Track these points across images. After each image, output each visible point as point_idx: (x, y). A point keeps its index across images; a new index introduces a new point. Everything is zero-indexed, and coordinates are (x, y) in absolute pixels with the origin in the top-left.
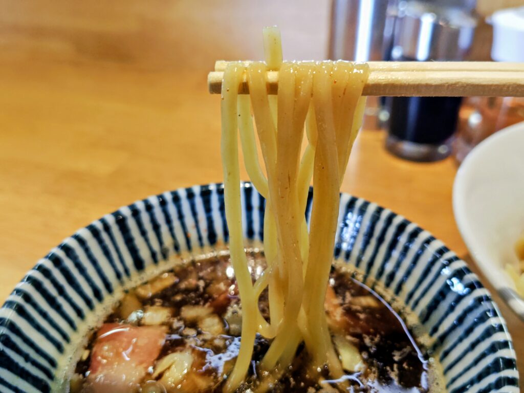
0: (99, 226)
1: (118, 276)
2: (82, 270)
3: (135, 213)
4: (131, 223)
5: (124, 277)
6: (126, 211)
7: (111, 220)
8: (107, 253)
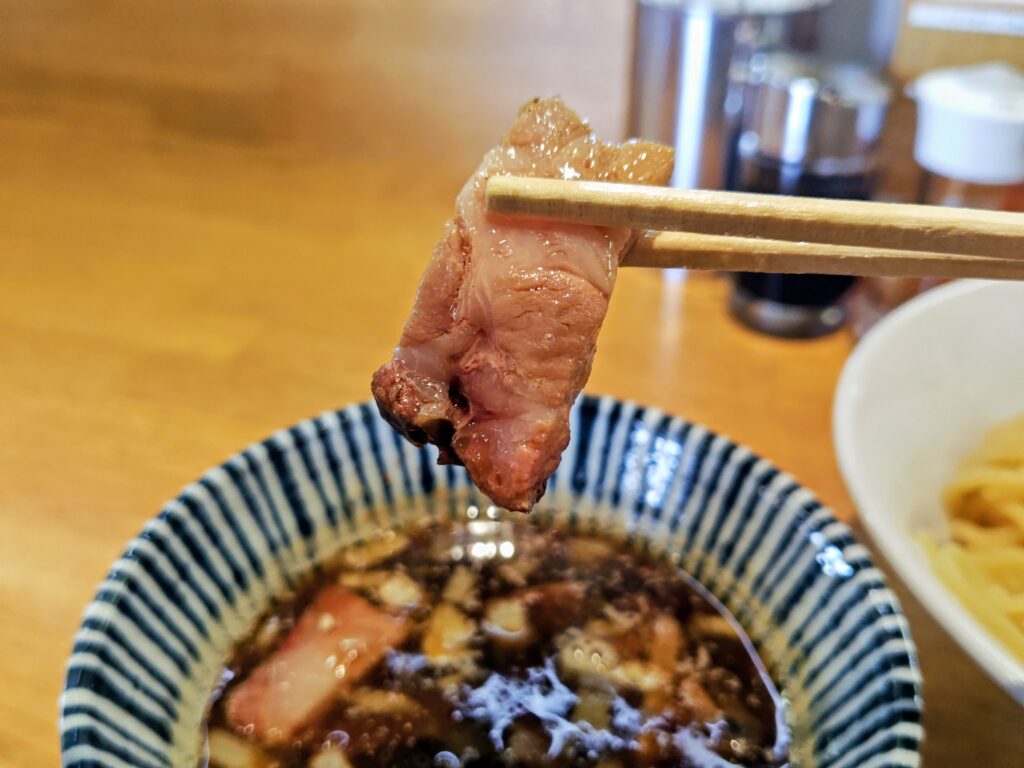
0: (242, 464)
1: (273, 547)
2: (215, 538)
3: (300, 442)
4: (294, 459)
5: (282, 549)
6: (285, 441)
7: (260, 454)
8: (253, 509)
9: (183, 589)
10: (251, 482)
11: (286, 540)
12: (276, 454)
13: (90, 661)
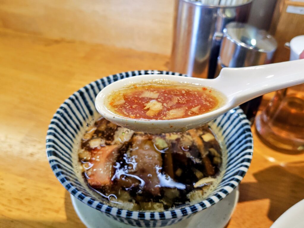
0: (74, 97)
1: (84, 119)
2: (71, 118)
3: (87, 90)
4: (86, 95)
5: (86, 119)
6: (83, 90)
7: (78, 94)
8: (78, 109)
9: (66, 131)
10: (76, 102)
11: (87, 116)
12: (81, 94)
13: (52, 149)
